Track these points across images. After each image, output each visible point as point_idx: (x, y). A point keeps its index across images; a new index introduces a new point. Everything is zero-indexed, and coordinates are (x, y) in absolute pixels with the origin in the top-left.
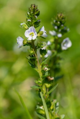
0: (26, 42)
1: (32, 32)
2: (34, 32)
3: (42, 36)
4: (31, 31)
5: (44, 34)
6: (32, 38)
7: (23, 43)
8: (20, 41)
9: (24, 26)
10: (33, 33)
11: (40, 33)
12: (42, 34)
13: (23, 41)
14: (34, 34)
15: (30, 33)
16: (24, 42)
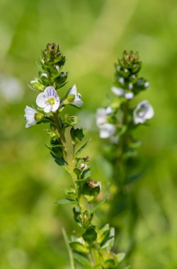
0: (40, 117)
1: (52, 97)
2: (56, 97)
3: (74, 104)
4: (49, 94)
5: (77, 99)
6: (52, 108)
7: (35, 118)
8: (30, 114)
9: (37, 85)
10: (52, 99)
11: (69, 97)
12: (73, 99)
13: (36, 114)
14: (55, 102)
15: (47, 99)
16: (38, 116)
